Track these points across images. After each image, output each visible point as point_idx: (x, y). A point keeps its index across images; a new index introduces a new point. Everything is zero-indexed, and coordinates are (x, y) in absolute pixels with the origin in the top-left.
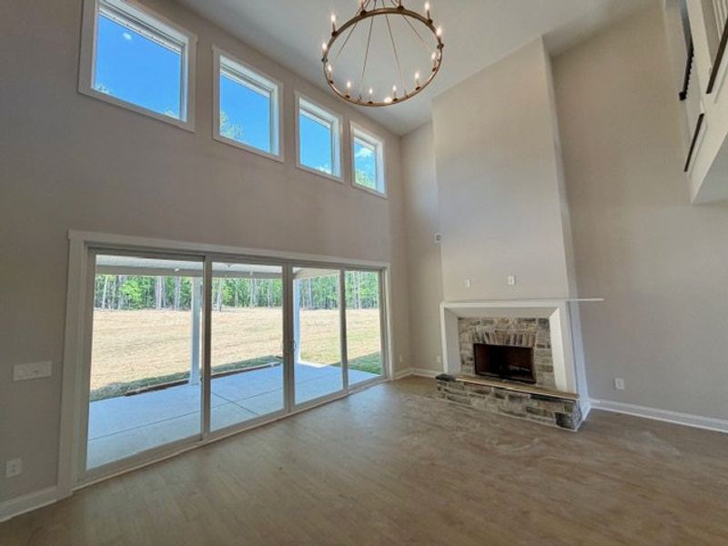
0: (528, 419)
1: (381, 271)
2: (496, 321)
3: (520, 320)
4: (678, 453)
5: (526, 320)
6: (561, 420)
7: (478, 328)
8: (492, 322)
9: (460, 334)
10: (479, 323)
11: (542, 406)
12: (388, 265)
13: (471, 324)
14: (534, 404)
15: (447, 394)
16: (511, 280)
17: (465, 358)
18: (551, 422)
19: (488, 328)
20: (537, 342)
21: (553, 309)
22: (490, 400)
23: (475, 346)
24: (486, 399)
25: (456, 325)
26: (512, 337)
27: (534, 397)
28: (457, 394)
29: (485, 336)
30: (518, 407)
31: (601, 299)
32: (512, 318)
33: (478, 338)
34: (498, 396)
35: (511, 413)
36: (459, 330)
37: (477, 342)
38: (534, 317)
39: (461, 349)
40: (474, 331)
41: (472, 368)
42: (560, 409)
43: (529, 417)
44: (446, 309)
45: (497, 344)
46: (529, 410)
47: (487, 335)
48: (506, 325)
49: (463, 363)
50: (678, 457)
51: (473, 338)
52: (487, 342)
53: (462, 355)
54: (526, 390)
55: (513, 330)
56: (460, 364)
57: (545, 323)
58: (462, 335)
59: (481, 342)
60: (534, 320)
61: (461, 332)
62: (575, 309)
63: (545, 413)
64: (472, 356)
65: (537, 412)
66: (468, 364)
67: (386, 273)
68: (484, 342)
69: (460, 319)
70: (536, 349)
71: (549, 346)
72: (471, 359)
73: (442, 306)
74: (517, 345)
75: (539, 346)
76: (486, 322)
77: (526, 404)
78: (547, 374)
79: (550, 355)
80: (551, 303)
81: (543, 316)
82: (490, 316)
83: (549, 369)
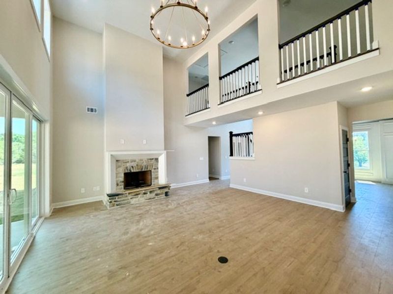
0: (156, 198)
2: (137, 160)
3: (148, 159)
5: (150, 159)
7: (128, 165)
8: (135, 161)
9: (117, 168)
10: (128, 162)
11: (161, 191)
13: (124, 163)
14: (159, 191)
15: (116, 203)
16: (145, 142)
17: (119, 182)
18: (163, 196)
19: (134, 164)
20: (153, 167)
21: (161, 154)
22: (141, 197)
23: (126, 174)
24: (139, 198)
25: (115, 164)
26: (144, 167)
27: (160, 188)
28: (124, 200)
29: (131, 168)
30: (153, 195)
32: (145, 158)
33: (127, 170)
34: (145, 194)
35: (150, 199)
36: (116, 166)
37: (126, 172)
38: (153, 157)
39: (117, 177)
40: (125, 166)
41: (123, 186)
42: (166, 190)
44: (111, 155)
45: (137, 171)
46: (156, 195)
47: (132, 167)
48: (142, 162)
49: (117, 185)
51: (125, 170)
52: (132, 171)
53: (117, 181)
54: (153, 188)
55: (145, 164)
56: (115, 186)
57: (157, 160)
58: (118, 169)
59: (129, 171)
60: (153, 159)
64: (123, 180)
65: (159, 194)
66: (120, 185)
68: (131, 171)
69: (117, 161)
70: (153, 170)
71: (158, 169)
72: (123, 182)
73: (108, 154)
76: (132, 161)
77: (156, 192)
78: (156, 181)
79: (158, 172)
80: (160, 152)
81: (156, 157)
82: (134, 158)
83: (157, 178)
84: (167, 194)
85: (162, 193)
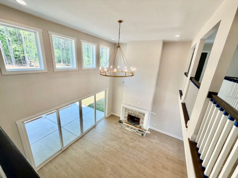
2: (134, 111)
3: (139, 113)
4: (159, 142)
6: (142, 134)
7: (130, 112)
10: (130, 110)
12: (108, 89)
13: (128, 110)
14: (138, 131)
16: (139, 103)
18: (141, 135)
19: (132, 112)
22: (130, 128)
23: (128, 115)
27: (139, 130)
30: (135, 131)
31: (155, 114)
32: (137, 112)
35: (134, 132)
38: (142, 113)
39: (125, 115)
41: (127, 119)
43: (137, 133)
44: (123, 106)
45: (133, 116)
49: (125, 117)
50: (159, 143)
51: (128, 113)
52: (131, 115)
54: (137, 128)
55: (137, 114)
56: (124, 117)
57: (144, 115)
58: (126, 112)
62: (150, 114)
63: (140, 133)
64: (127, 117)
65: (139, 133)
67: (107, 91)
69: (126, 109)
71: (144, 119)
73: (122, 105)
74: (138, 117)
75: (142, 118)
78: (142, 124)
79: (143, 121)
81: (144, 113)
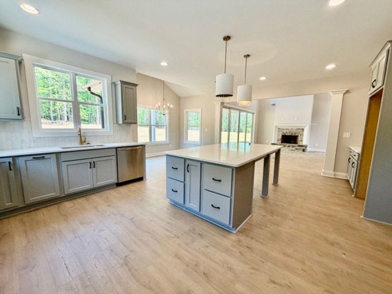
0: (296, 151)
1: (253, 114)
2: (290, 129)
3: (297, 129)
7: (284, 131)
10: (284, 129)
11: (300, 148)
12: (255, 112)
13: (282, 130)
14: (298, 148)
18: (301, 151)
19: (287, 131)
20: (300, 134)
21: (305, 127)
23: (283, 136)
26: (293, 133)
27: (298, 146)
30: (294, 149)
31: (318, 124)
32: (294, 128)
34: (289, 147)
35: (292, 150)
37: (283, 134)
41: (280, 142)
42: (304, 148)
44: (275, 127)
45: (289, 135)
46: (297, 149)
48: (292, 130)
49: (278, 140)
53: (278, 138)
54: (296, 145)
55: (294, 131)
57: (303, 130)
60: (300, 129)
61: (279, 132)
64: (281, 138)
68: (285, 134)
69: (279, 129)
70: (299, 136)
71: (303, 135)
73: (274, 125)
74: (294, 135)
76: (286, 129)
77: (296, 148)
78: (301, 142)
79: (303, 137)
80: (305, 125)
81: (303, 128)
82: (288, 128)
83: (302, 141)
84: (304, 150)
85: (300, 149)
